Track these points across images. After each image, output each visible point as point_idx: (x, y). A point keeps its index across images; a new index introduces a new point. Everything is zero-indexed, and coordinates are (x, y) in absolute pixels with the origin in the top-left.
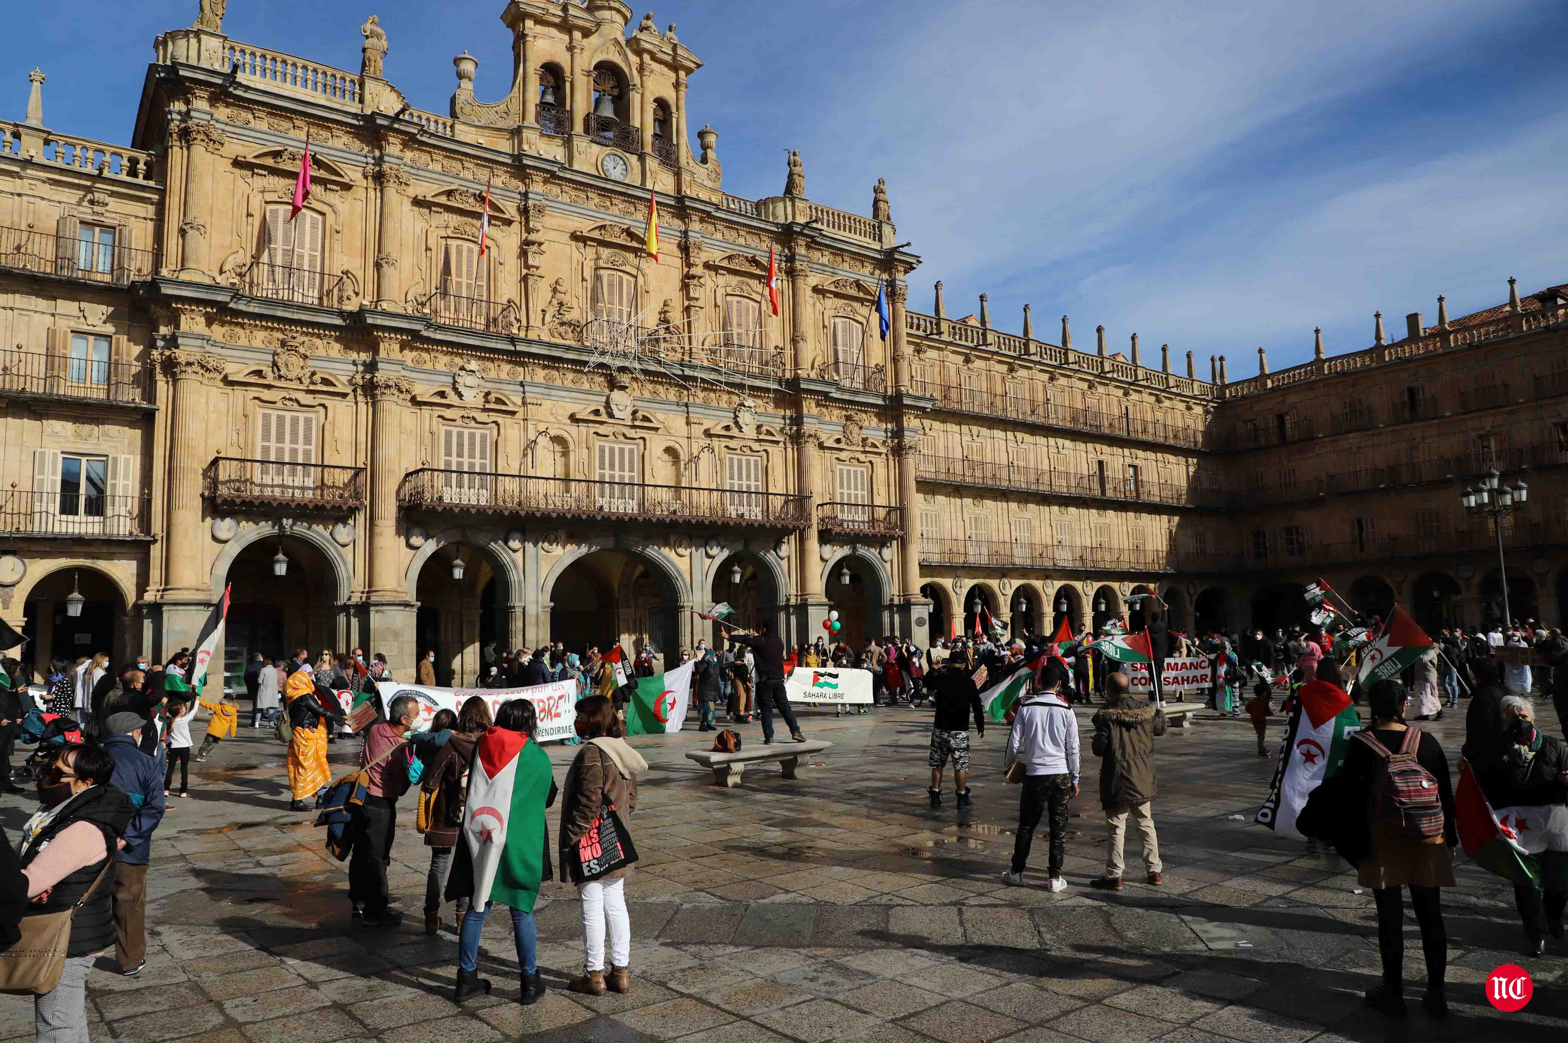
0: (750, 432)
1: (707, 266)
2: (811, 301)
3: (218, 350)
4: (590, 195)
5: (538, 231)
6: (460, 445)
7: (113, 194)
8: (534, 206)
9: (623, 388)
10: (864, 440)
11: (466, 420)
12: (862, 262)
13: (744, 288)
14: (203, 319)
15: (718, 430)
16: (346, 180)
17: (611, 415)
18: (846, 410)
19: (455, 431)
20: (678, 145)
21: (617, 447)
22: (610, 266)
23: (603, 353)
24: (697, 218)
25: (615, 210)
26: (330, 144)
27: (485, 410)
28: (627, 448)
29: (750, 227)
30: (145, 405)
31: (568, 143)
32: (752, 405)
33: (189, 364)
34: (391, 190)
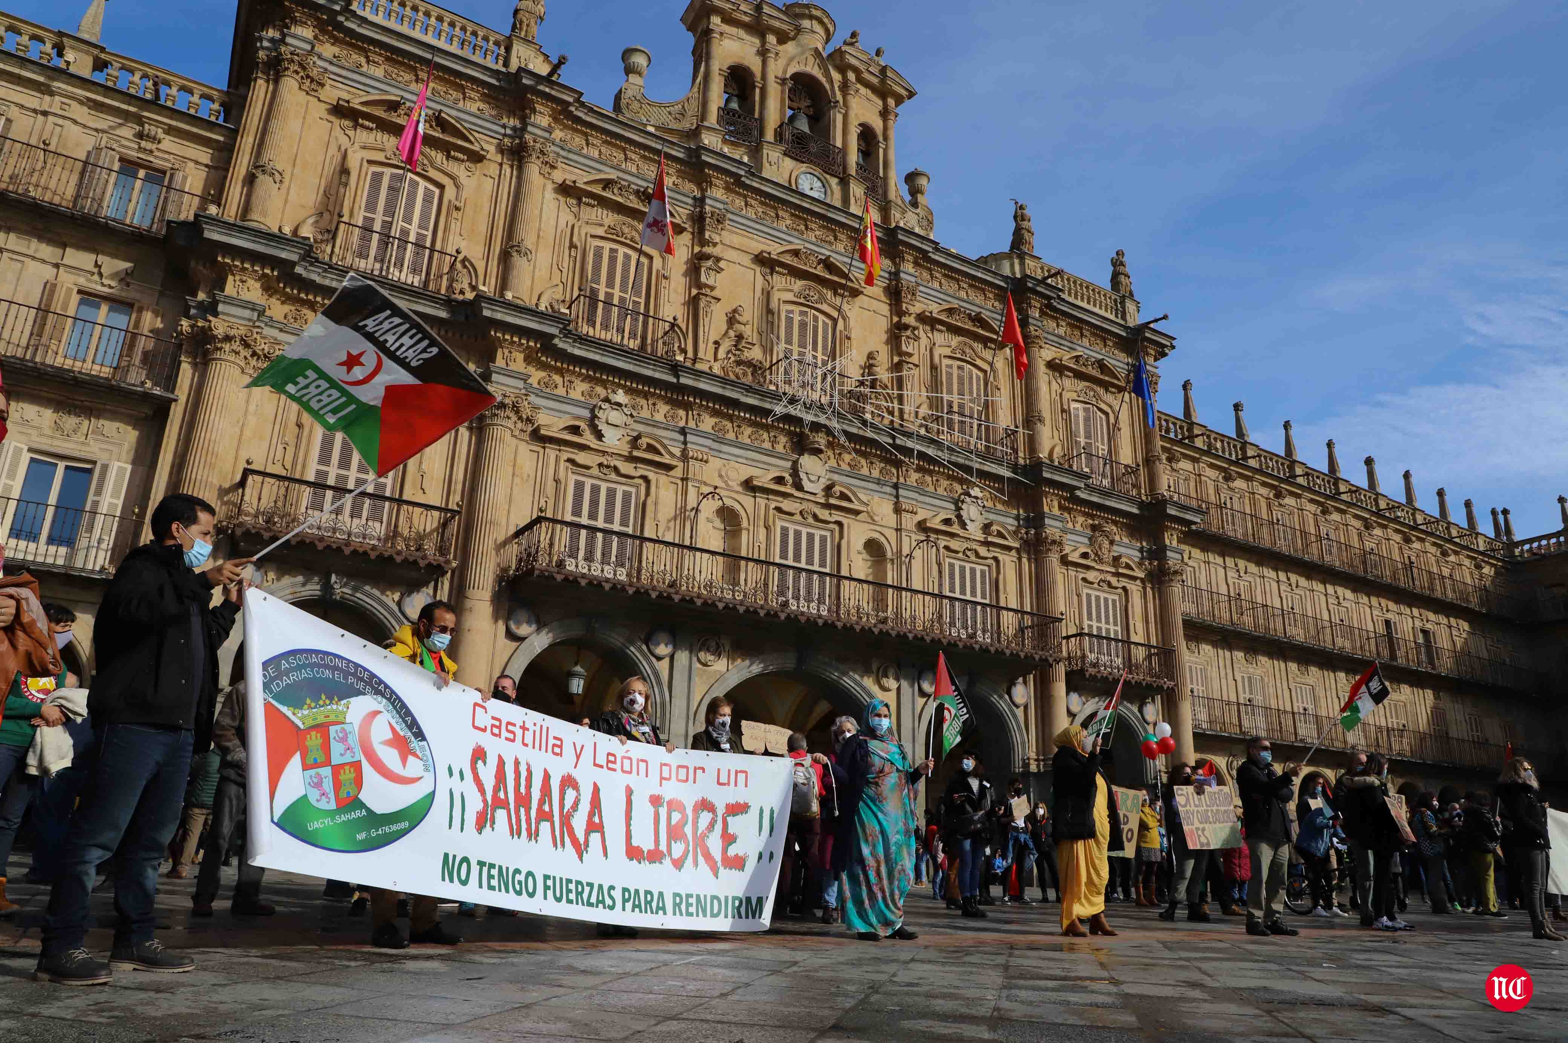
0: (974, 530)
1: (922, 318)
2: (1046, 378)
3: (275, 333)
4: (781, 213)
5: (715, 245)
6: (594, 503)
7: (170, 130)
8: (713, 213)
9: (817, 452)
10: (1116, 559)
11: (605, 471)
12: (1104, 340)
13: (967, 351)
14: (258, 285)
15: (936, 523)
16: (476, 147)
17: (799, 486)
18: (1092, 517)
19: (588, 483)
20: (885, 179)
21: (804, 531)
22: (802, 301)
23: (793, 401)
24: (910, 258)
25: (811, 237)
26: (461, 105)
27: (631, 459)
28: (818, 533)
29: (974, 278)
30: (157, 391)
31: (756, 152)
32: (980, 495)
33: (228, 339)
34: (533, 169)
